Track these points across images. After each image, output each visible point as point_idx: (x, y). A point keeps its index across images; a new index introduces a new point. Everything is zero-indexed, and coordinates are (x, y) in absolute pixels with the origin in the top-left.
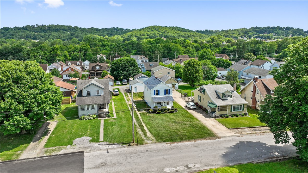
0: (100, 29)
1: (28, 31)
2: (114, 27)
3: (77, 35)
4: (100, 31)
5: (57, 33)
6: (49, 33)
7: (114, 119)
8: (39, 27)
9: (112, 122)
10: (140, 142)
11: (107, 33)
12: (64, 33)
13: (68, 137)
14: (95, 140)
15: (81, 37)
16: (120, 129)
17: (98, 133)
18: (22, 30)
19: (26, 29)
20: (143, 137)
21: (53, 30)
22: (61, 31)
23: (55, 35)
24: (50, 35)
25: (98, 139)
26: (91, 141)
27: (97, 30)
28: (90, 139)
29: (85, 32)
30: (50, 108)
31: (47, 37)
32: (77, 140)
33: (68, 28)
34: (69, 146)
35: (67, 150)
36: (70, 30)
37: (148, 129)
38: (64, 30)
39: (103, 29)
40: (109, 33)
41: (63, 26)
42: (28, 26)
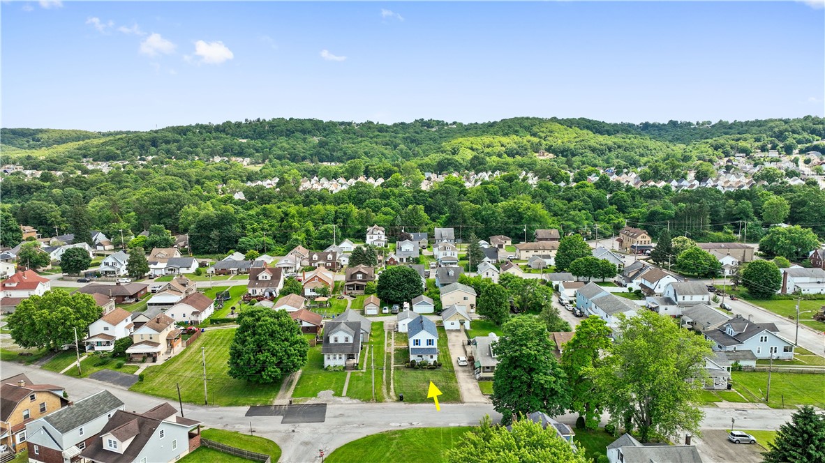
0: (388, 127)
1: (229, 136)
2: (422, 119)
3: (334, 146)
4: (387, 131)
5: (290, 141)
6: (273, 141)
7: (363, 372)
8: (249, 124)
9: (359, 376)
10: (379, 400)
11: (404, 138)
12: (304, 140)
13: (313, 389)
14: (338, 394)
15: (341, 150)
16: (365, 385)
17: (342, 387)
18: (214, 134)
19: (224, 131)
20: (385, 396)
21: (281, 134)
22: (298, 134)
23: (285, 145)
24: (274, 145)
25: (341, 393)
26: (334, 395)
27: (382, 129)
28: (333, 393)
29: (351, 135)
30: (298, 360)
31: (268, 150)
32: (322, 392)
33: (313, 127)
34: (314, 398)
35: (312, 401)
36: (318, 130)
37: (394, 388)
38: (304, 131)
39: (395, 125)
40: (408, 137)
41: (301, 122)
42: (228, 124)
